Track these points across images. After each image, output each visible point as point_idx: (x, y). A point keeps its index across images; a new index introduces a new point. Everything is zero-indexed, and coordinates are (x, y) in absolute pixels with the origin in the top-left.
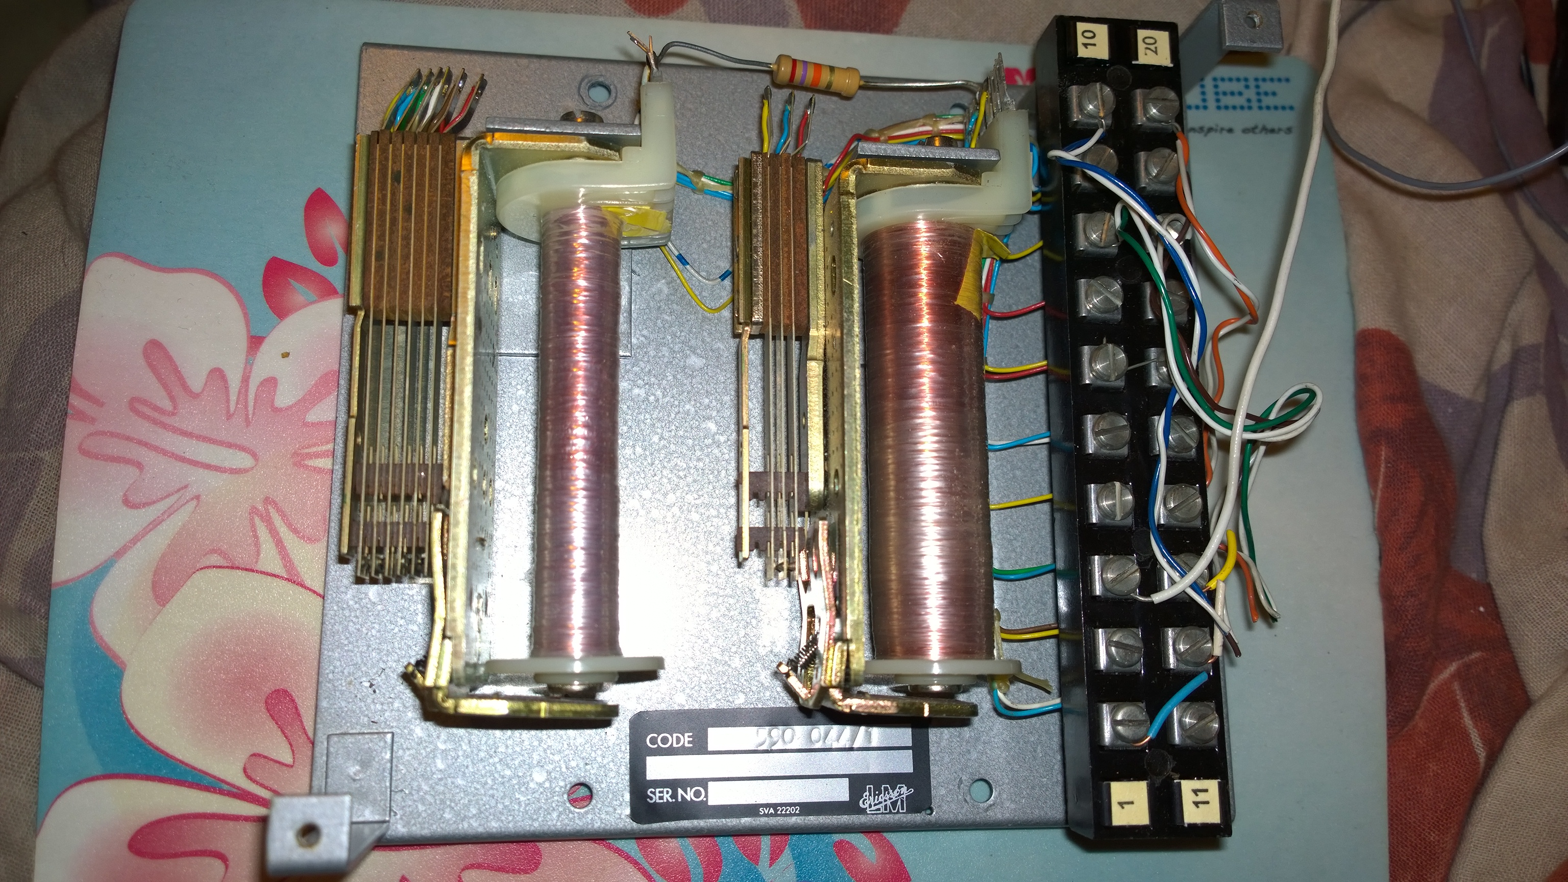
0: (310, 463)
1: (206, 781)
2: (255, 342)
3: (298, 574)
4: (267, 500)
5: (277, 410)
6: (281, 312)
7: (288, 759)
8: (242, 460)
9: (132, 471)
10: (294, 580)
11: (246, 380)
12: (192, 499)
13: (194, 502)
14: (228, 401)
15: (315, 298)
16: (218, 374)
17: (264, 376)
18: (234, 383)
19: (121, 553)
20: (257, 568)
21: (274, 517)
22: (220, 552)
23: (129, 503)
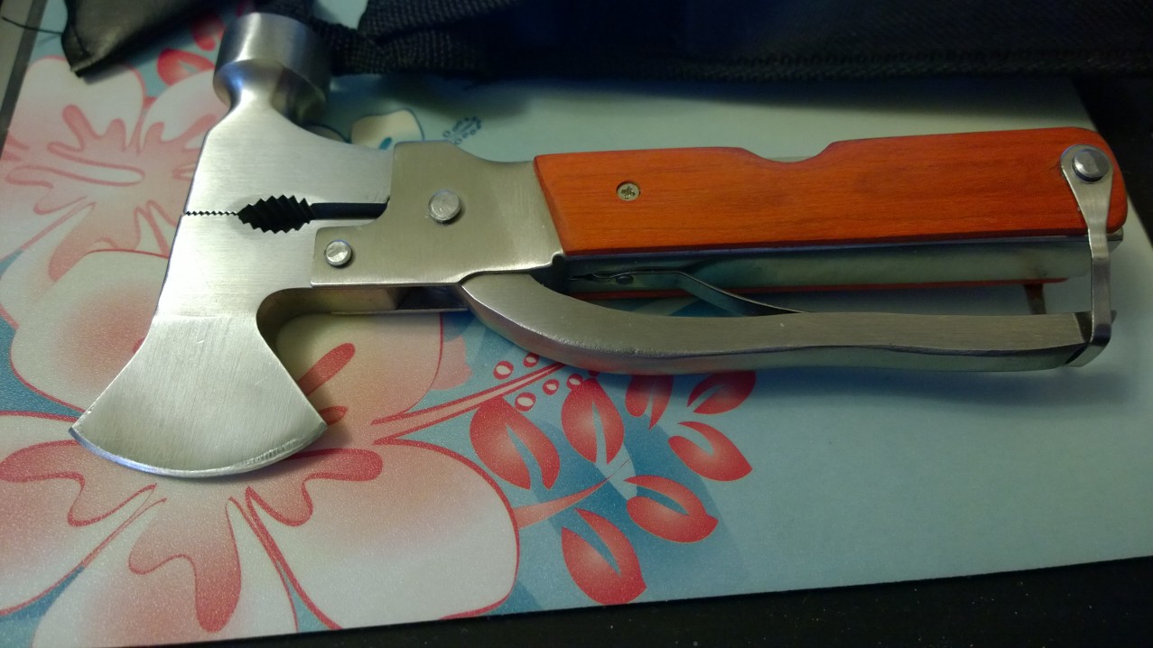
0: (186, 175)
2: (149, 101)
4: (151, 202)
5: (162, 143)
6: (170, 80)
8: (132, 177)
9: (45, 189)
10: (166, 256)
11: (139, 124)
12: (89, 205)
13: (90, 207)
14: (124, 139)
15: (196, 70)
17: (156, 121)
18: (130, 127)
19: (27, 245)
20: (138, 249)
21: (155, 213)
22: (108, 240)
23: (38, 211)
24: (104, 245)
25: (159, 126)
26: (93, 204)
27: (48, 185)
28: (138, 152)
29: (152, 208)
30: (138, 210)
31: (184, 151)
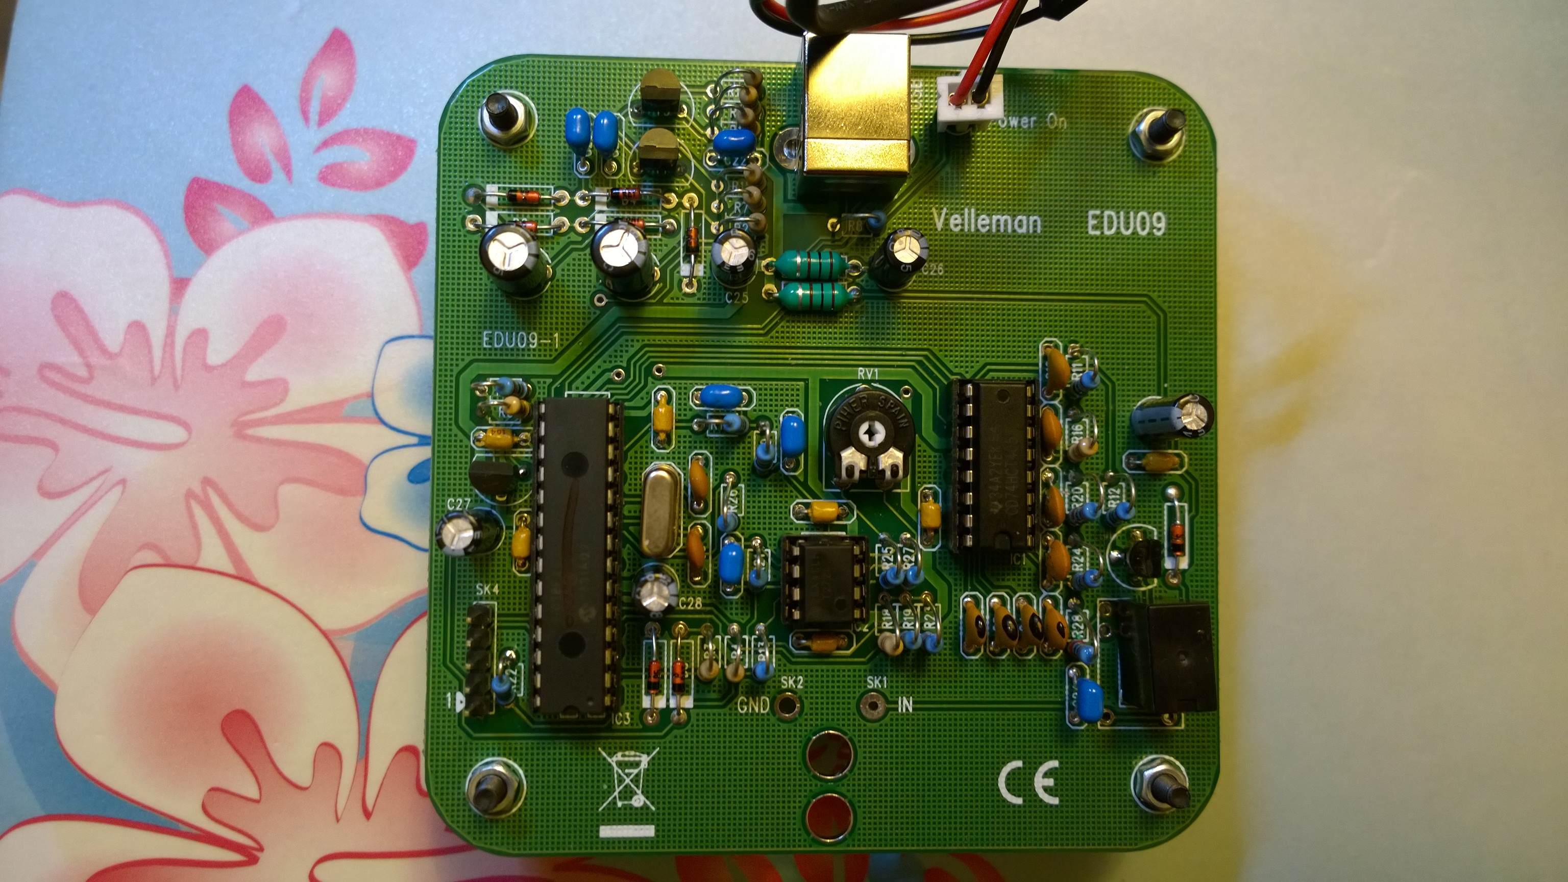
0: (250, 432)
1: (163, 822)
2: (180, 285)
3: (247, 570)
4: (207, 482)
5: (209, 368)
6: (208, 246)
7: (253, 793)
8: (172, 433)
9: (47, 452)
10: (245, 577)
11: (171, 332)
12: (117, 483)
13: (119, 488)
14: (151, 362)
15: (246, 224)
16: (137, 329)
17: (195, 326)
18: (157, 335)
19: (40, 553)
20: (199, 565)
21: (216, 501)
22: (155, 548)
23: (48, 494)
24: (149, 557)
25: (200, 336)
26: (123, 482)
27: (54, 446)
28: (176, 387)
29: (211, 492)
30: (190, 495)
31: (246, 385)
